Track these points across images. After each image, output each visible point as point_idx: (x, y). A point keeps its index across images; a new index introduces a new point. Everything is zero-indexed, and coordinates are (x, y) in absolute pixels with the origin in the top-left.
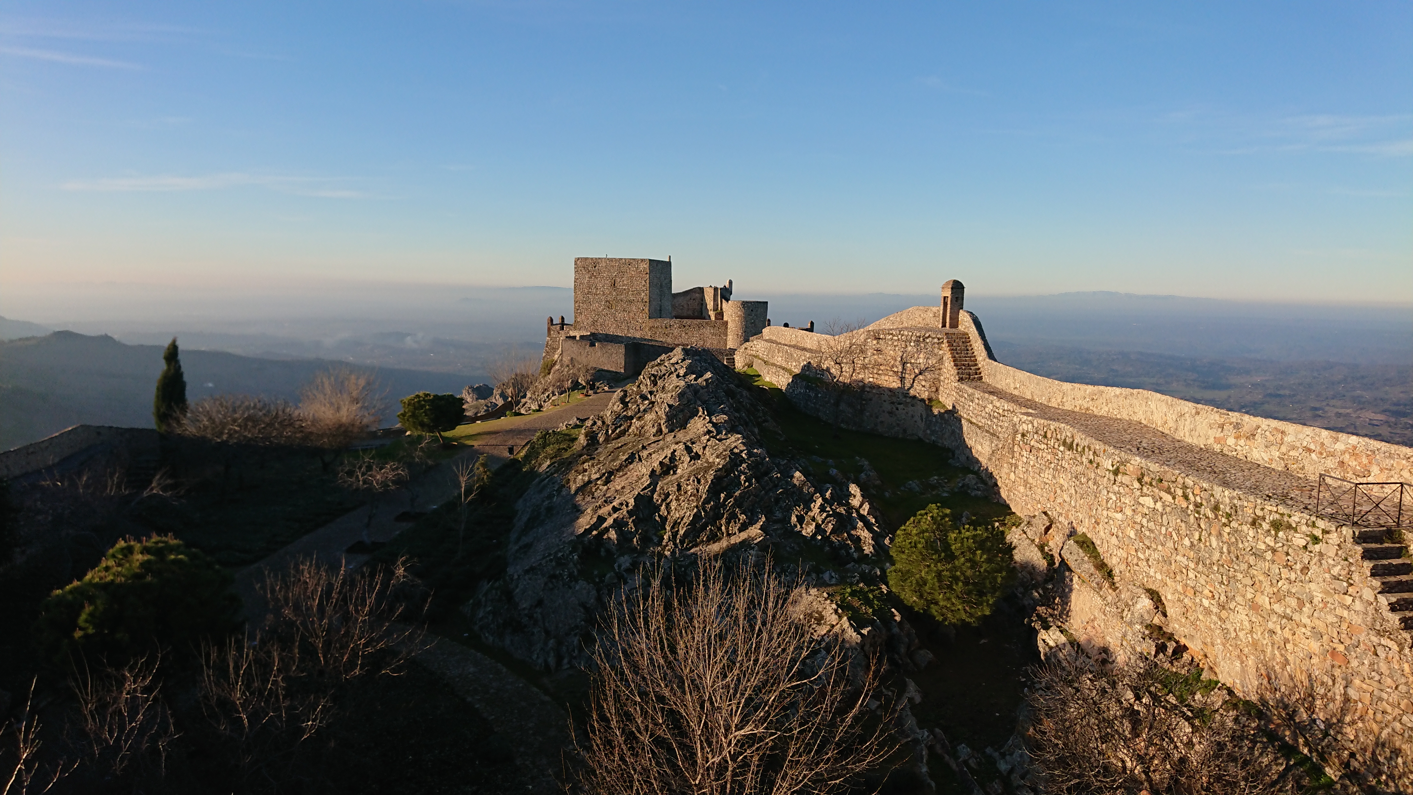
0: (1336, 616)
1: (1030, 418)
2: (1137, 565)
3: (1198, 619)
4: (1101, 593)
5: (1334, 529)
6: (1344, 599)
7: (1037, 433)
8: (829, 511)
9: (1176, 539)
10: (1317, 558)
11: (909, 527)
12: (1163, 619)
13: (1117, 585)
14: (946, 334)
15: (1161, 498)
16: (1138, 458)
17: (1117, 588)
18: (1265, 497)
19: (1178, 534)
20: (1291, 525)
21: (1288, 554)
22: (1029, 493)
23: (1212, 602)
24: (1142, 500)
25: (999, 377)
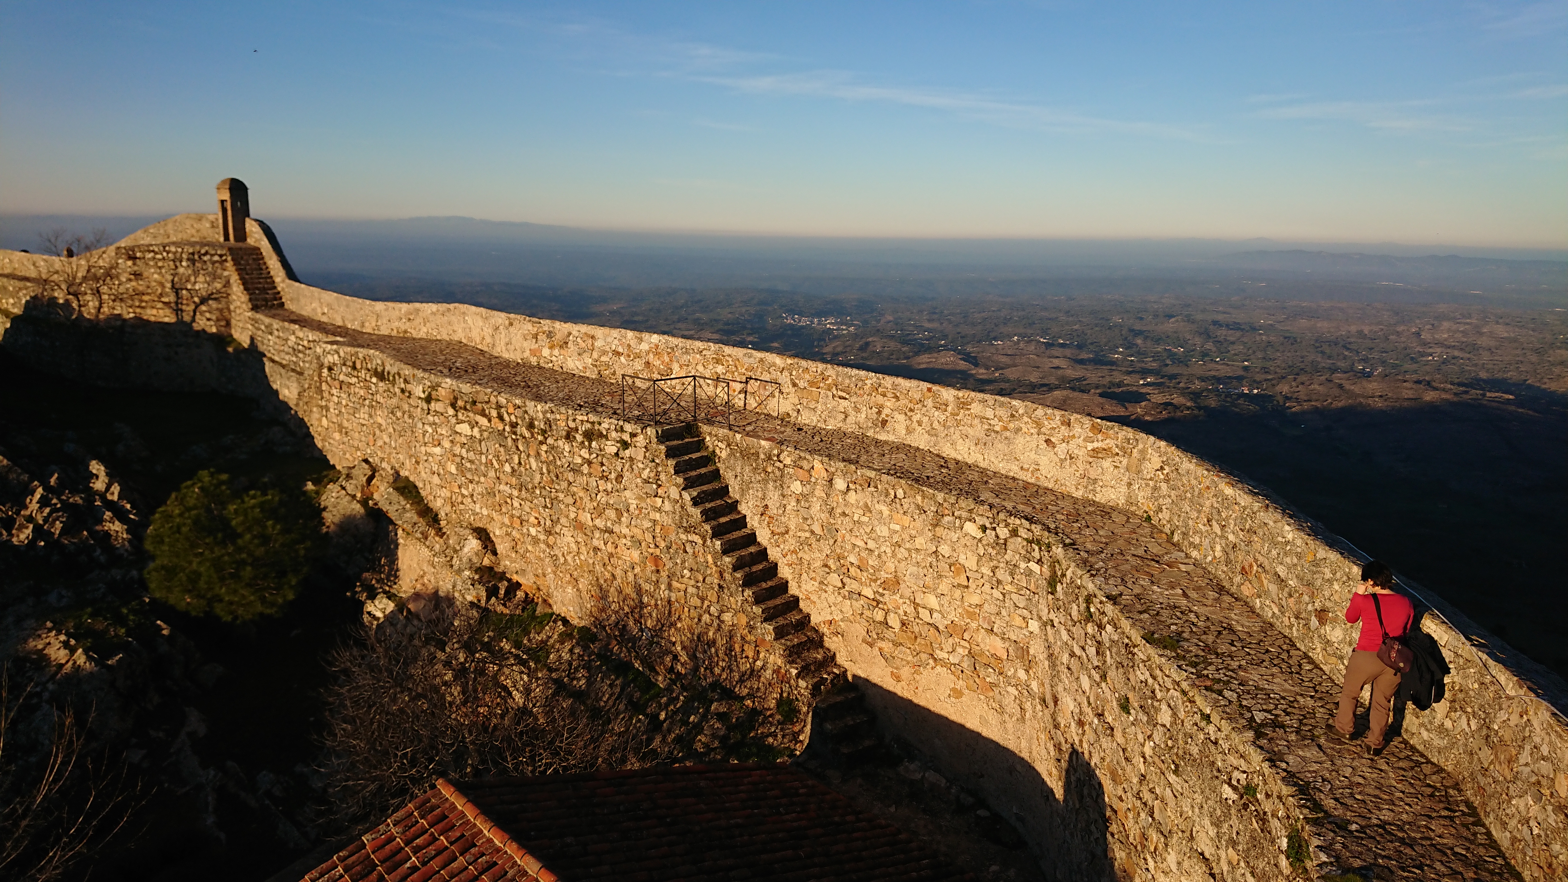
0: (650, 520)
1: (335, 347)
2: (462, 503)
3: (527, 551)
4: (427, 543)
5: (639, 431)
6: (655, 502)
7: (344, 365)
8: (56, 504)
9: (497, 467)
10: (628, 464)
11: (172, 507)
12: (493, 558)
13: (444, 530)
14: (230, 249)
15: (477, 423)
16: (448, 380)
17: (444, 533)
18: (576, 406)
19: (498, 460)
20: (602, 433)
21: (602, 464)
22: (346, 440)
23: (539, 529)
24: (458, 428)
25: (303, 301)
